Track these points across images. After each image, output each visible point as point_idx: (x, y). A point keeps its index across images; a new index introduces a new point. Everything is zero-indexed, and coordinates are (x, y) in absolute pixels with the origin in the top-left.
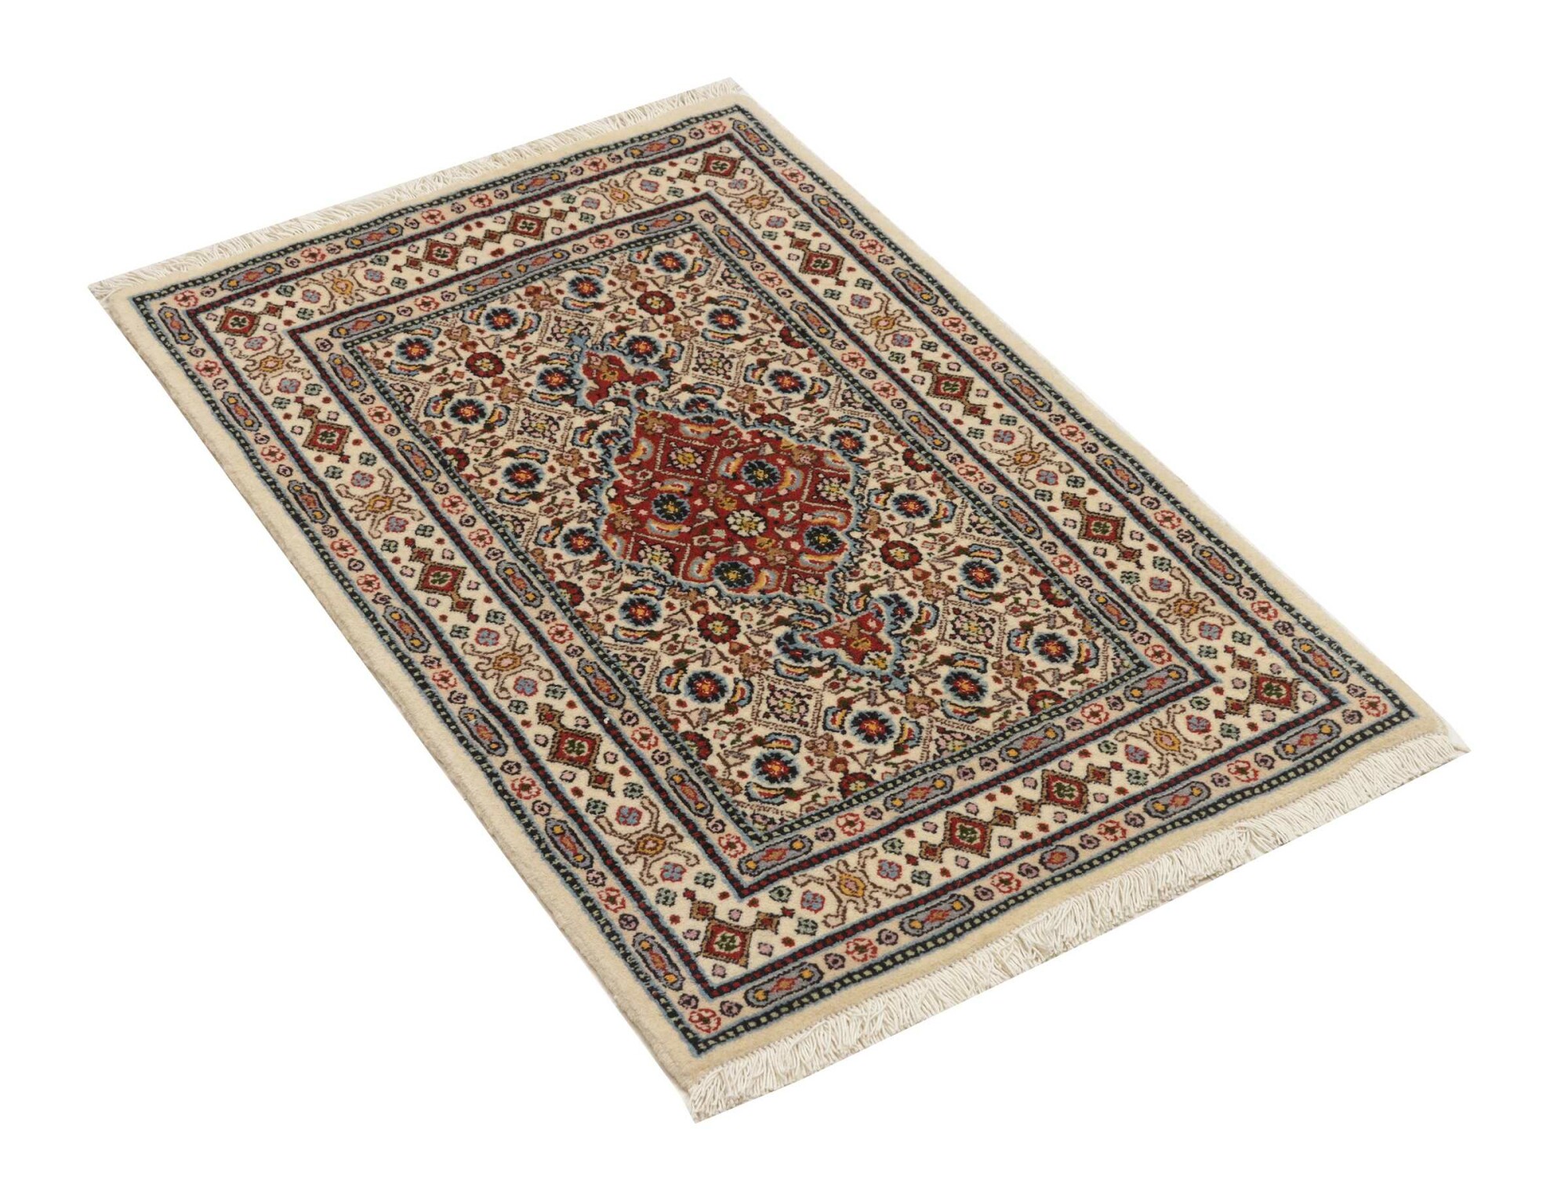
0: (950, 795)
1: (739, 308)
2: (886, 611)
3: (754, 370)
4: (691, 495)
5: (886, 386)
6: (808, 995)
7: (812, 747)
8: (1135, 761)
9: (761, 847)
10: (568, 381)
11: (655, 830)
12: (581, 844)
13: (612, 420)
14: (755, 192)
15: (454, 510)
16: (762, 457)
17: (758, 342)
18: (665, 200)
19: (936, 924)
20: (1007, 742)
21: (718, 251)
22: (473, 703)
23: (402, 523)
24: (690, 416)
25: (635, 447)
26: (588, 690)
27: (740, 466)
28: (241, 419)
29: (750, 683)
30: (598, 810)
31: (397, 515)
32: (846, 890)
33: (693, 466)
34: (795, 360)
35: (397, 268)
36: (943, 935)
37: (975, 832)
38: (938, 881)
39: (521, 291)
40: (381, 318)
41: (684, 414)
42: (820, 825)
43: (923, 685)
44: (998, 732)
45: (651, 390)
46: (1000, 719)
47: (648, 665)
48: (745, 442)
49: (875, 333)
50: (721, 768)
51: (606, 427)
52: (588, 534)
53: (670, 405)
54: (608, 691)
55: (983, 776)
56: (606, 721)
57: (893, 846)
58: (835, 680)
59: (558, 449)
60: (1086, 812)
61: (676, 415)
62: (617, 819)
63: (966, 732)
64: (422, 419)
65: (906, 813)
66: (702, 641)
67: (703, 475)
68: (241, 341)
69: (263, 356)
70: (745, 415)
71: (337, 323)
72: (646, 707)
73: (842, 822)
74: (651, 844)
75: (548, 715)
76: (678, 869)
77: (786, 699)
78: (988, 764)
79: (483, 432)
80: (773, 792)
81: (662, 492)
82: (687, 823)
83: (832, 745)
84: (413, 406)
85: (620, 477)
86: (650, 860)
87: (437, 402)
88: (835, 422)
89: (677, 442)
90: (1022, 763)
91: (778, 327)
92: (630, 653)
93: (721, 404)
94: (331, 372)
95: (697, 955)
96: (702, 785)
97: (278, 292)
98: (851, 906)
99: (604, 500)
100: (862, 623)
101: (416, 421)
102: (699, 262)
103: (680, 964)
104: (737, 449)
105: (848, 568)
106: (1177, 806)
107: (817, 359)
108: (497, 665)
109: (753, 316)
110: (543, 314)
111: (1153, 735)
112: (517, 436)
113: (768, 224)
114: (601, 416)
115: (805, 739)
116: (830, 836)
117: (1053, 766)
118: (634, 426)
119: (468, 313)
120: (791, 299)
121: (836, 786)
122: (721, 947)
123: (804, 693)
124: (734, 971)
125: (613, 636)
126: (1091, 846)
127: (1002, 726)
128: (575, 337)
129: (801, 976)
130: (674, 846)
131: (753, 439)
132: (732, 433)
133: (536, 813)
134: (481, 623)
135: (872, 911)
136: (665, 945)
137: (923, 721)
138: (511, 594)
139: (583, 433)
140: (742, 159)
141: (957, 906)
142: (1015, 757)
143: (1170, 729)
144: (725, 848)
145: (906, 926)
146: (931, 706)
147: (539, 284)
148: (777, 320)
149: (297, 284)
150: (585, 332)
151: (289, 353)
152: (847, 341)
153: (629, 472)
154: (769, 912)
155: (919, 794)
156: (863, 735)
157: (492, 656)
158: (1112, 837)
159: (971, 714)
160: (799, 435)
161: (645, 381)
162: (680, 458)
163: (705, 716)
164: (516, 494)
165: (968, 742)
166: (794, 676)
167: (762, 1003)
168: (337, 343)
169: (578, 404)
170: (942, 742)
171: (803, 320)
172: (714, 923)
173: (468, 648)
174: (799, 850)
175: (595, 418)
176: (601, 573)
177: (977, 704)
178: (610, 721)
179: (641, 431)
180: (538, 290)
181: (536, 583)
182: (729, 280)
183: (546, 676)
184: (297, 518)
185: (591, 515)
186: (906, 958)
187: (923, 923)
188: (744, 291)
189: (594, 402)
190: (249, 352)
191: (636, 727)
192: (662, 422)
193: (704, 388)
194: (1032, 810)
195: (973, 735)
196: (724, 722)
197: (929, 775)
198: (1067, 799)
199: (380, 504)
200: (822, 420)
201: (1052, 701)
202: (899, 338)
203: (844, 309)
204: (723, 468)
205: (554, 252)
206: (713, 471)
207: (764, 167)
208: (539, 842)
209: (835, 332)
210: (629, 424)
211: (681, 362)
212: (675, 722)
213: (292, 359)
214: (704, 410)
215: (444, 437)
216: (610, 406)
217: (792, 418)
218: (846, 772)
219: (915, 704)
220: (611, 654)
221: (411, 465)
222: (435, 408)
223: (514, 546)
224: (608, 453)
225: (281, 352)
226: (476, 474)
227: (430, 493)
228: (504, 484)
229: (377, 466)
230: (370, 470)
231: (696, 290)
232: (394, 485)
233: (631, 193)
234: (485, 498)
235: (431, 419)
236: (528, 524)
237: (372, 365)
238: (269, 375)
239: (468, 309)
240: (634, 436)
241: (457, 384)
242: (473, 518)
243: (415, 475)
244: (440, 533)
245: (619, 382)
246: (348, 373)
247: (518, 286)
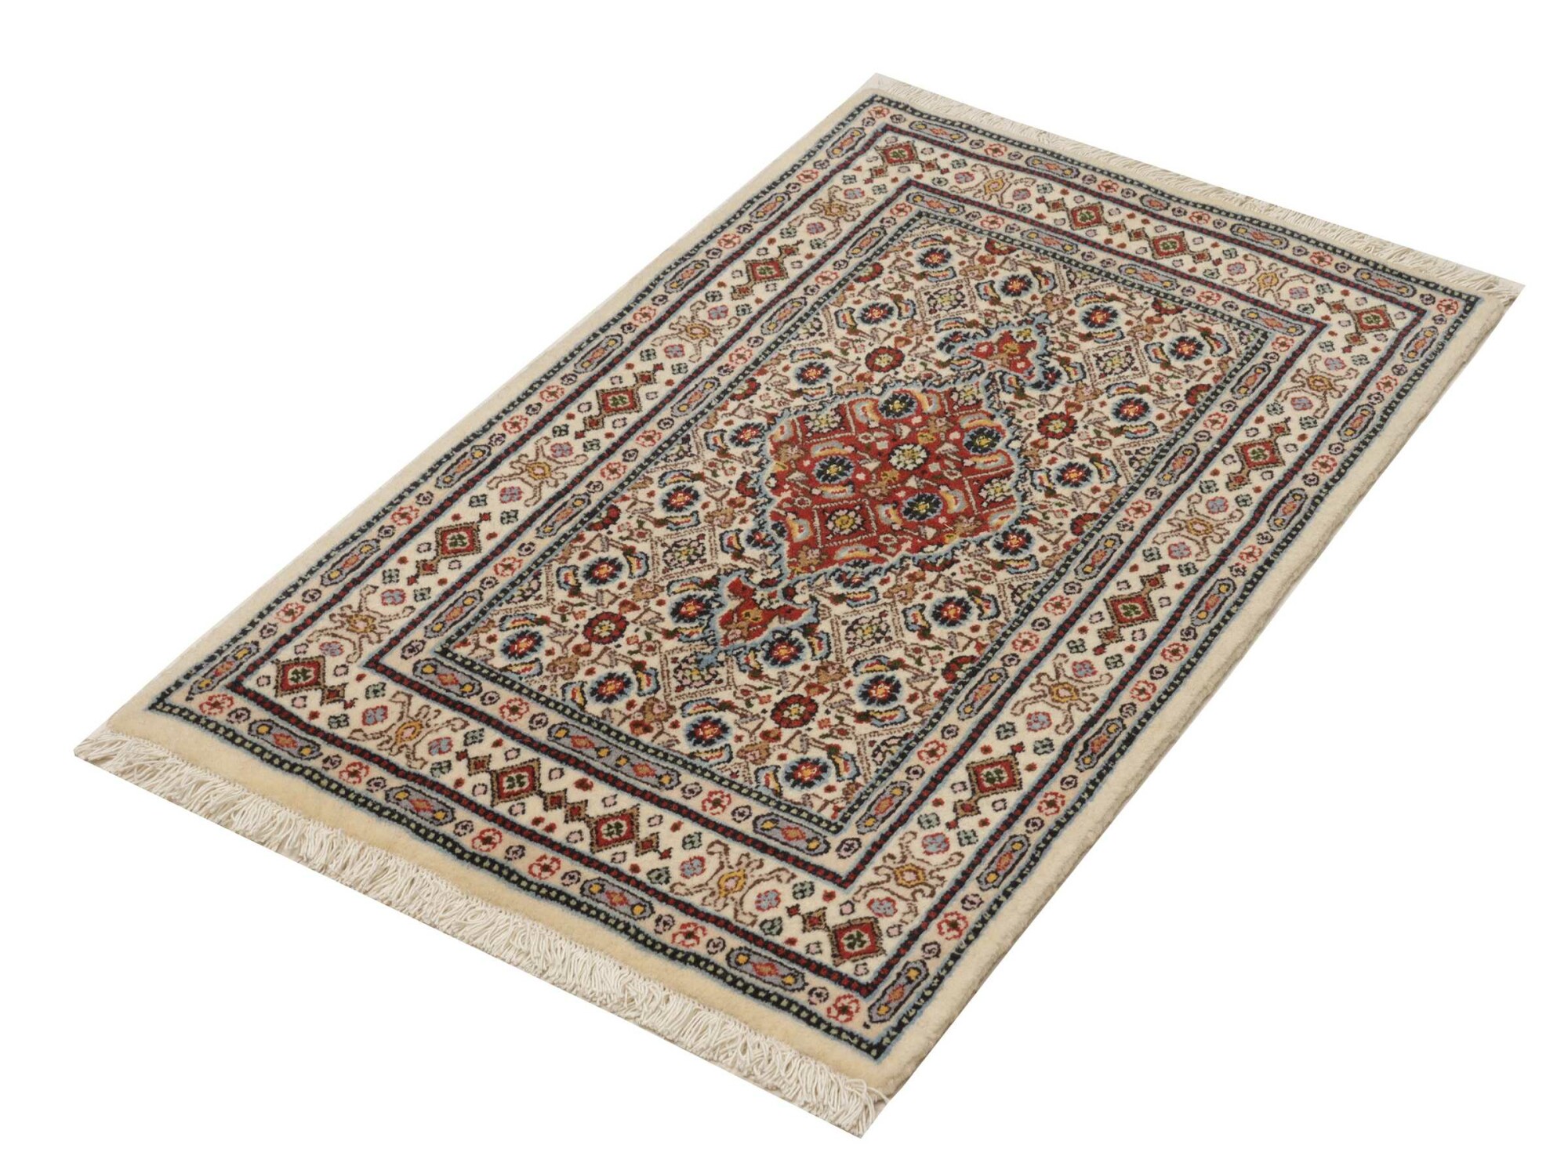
2: (959, 348)
3: (677, 524)
4: (897, 503)
5: (642, 440)
9: (1272, 329)
10: (784, 640)
11: (1303, 386)
13: (821, 589)
15: (1033, 641)
16: (808, 476)
21: (477, 619)
22: (1262, 527)
26: (1191, 469)
27: (832, 485)
28: (1015, 856)
29: (1108, 388)
31: (1070, 673)
35: (666, 854)
40: (769, 825)
41: (780, 544)
43: (1031, 307)
45: (757, 578)
48: (794, 493)
51: (836, 587)
52: (1001, 540)
53: (771, 559)
58: (1065, 350)
59: (894, 606)
61: (785, 549)
63: (1063, 275)
64: (918, 719)
66: (1080, 429)
67: (862, 505)
68: (884, 924)
69: (902, 888)
70: (753, 506)
71: (802, 856)
73: (1211, 303)
74: (1318, 384)
75: (1237, 481)
77: (1109, 366)
80: (1212, 342)
81: (904, 520)
82: (1282, 372)
84: (902, 734)
85: (903, 552)
86: (1333, 379)
87: (882, 720)
88: (722, 452)
89: (824, 536)
93: (749, 525)
95: (1396, 329)
96: (1238, 376)
97: (779, 933)
98: (1286, 276)
99: (946, 548)
100: (988, 355)
101: (922, 722)
103: (1412, 334)
105: (924, 382)
107: (628, 494)
108: (1209, 529)
109: (583, 557)
110: (678, 703)
114: (820, 598)
116: (1229, 304)
118: (820, 571)
121: (1178, 315)
122: (1378, 321)
124: (1394, 309)
125: (1116, 480)
134: (1166, 560)
138: (1116, 556)
141: (1242, 231)
147: (626, 728)
149: (753, 924)
151: (881, 871)
156: (1113, 319)
157: (1200, 539)
159: (1043, 277)
160: (760, 465)
163: (1163, 401)
164: (980, 607)
165: (1073, 272)
166: (1079, 370)
169: (815, 620)
172: (1360, 331)
173: (1203, 556)
176: (1044, 514)
178: (1216, 445)
179: (824, 566)
180: (635, 725)
181: (1091, 546)
184: (1129, 741)
185: (973, 548)
187: (1272, 240)
189: (801, 612)
190: (902, 905)
193: (730, 545)
196: (1161, 387)
199: (1063, 693)
202: (558, 454)
204: (842, 495)
210: (820, 575)
212: (1185, 414)
213: (889, 862)
214: (764, 533)
215: (931, 693)
216: (800, 599)
218: (1159, 315)
221: (993, 694)
222: (891, 718)
223: (1053, 580)
224: (874, 573)
225: (884, 878)
226: (974, 644)
227: (1023, 664)
228: (973, 618)
229: (1011, 719)
230: (1020, 723)
231: (562, 609)
232: (1031, 694)
233: (399, 724)
234: (1002, 625)
235: (911, 714)
236: (1015, 584)
237: (856, 795)
238: (928, 869)
239: (705, 765)
240: (837, 566)
241: (841, 719)
242: (1033, 624)
243: (1007, 685)
244: (1073, 635)
245: (758, 605)
246: (885, 804)
247: (638, 743)
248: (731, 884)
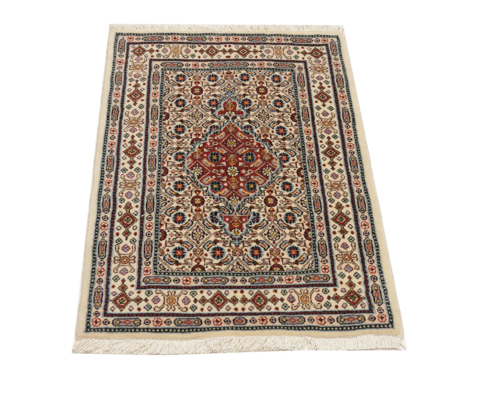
0: (223, 285)
1: (286, 102)
2: (252, 217)
3: (274, 123)
4: (223, 155)
5: (311, 144)
6: (131, 329)
7: (195, 251)
8: (289, 301)
9: (155, 276)
10: (216, 106)
11: (129, 256)
12: (106, 251)
13: (220, 122)
14: (321, 66)
15: (153, 132)
16: (254, 152)
17: (283, 115)
18: (291, 58)
19: (186, 325)
20: (254, 276)
21: (294, 81)
22: (111, 194)
23: (135, 130)
24: (243, 130)
25: (219, 134)
26: (145, 204)
27: (245, 152)
28: (117, 80)
29: (193, 223)
30: (119, 242)
31: (136, 127)
32: (168, 301)
33: (232, 146)
34: (290, 125)
35: (196, 51)
36: (185, 329)
37: (221, 301)
38: (198, 311)
39: (225, 72)
40: (179, 65)
41: (242, 129)
42: (178, 277)
43: (244, 246)
44: (255, 272)
45: (238, 118)
46: (258, 268)
47: (168, 204)
48: (253, 145)
49: (321, 126)
50: (163, 245)
51: (216, 124)
52: (184, 155)
53: (240, 124)
54: (151, 207)
55: (239, 284)
56: (142, 216)
57: (193, 294)
58: (219, 233)
59: (197, 125)
60: (260, 310)
61: (240, 129)
62: (122, 248)
63: (245, 267)
64: (166, 100)
65: (206, 285)
66: (190, 203)
67: (232, 151)
68: (136, 56)
69: (138, 64)
70: (260, 137)
71: (165, 62)
72: (157, 217)
73: (185, 279)
74: (125, 260)
75: (128, 207)
76: (126, 271)
77: (199, 232)
78: (243, 281)
79: (180, 111)
80: (172, 260)
81: (216, 151)
82: (140, 258)
83: (201, 253)
84: (166, 95)
85: (208, 141)
86: (121, 265)
87: (174, 97)
88: (285, 150)
89: (233, 137)
90: (254, 285)
91: (293, 112)
92: (166, 198)
93: (255, 130)
94: (152, 76)
95: (111, 301)
96: (154, 248)
97: (157, 46)
98: (166, 307)
99: (197, 146)
100: (241, 218)
101: (164, 100)
102: (285, 82)
103: (104, 301)
104: (249, 147)
105: (251, 199)
106: (290, 322)
107: (297, 127)
108: (126, 185)
109: (288, 106)
110: (226, 81)
111: (302, 295)
112: (188, 116)
113: (317, 78)
114: (218, 120)
115: (195, 247)
116: (178, 282)
117: (262, 291)
118: (224, 127)
119: (205, 73)
120: (304, 105)
121: (192, 267)
122: (119, 301)
123: (206, 233)
124: (117, 311)
125: (166, 190)
126: (253, 322)
127: (257, 270)
128: (230, 92)
129: (134, 322)
130: (131, 264)
131: (256, 145)
132: (251, 141)
133: (101, 235)
134: (132, 170)
135: (171, 311)
136: (104, 293)
137: (235, 258)
138: (147, 165)
139: (208, 123)
140: (325, 54)
141: (197, 322)
142: (253, 282)
143: (309, 296)
144: (145, 271)
145: (176, 321)
146: (241, 253)
147: (232, 71)
148: (294, 110)
149: (164, 45)
150: (233, 92)
151: (145, 66)
152: (311, 125)
153: (212, 141)
154: (141, 297)
155: (214, 280)
156: (213, 254)
157: (127, 182)
158: (262, 322)
159: (251, 262)
160: (271, 149)
161: (239, 114)
162: (230, 143)
163: (172, 227)
164: (174, 134)
165: (243, 271)
166: (208, 226)
167: (116, 325)
168: (161, 67)
169: (214, 113)
170: (235, 267)
171: (302, 113)
172: (124, 293)
173: (123, 176)
174: (165, 282)
175: (215, 120)
176: (178, 169)
177: (255, 260)
178: (143, 217)
179: (225, 130)
180: (231, 73)
181: (157, 165)
182: (290, 91)
183: (137, 194)
184: (108, 117)
185: (190, 150)
186: (168, 331)
187: (182, 322)
188: (292, 97)
189: (219, 114)
190: (135, 61)
191: (150, 222)
192: (234, 129)
193: (254, 123)
194: (244, 302)
195: (246, 269)
196: (176, 232)
197: (222, 276)
198: (258, 303)
199: (134, 122)
200: (282, 147)
201: (279, 269)
202: (328, 130)
203: (318, 114)
204: (240, 151)
205: (245, 63)
206: (237, 150)
207: (330, 59)
208: (95, 245)
209: (309, 120)
210: (223, 125)
211: (254, 112)
212: (162, 225)
213: (145, 68)
214: (249, 130)
215: (168, 108)
216: (222, 118)
217: (273, 143)
218: (198, 263)
219: (237, 251)
220: (161, 196)
221: (151, 113)
222: (172, 98)
223: (160, 150)
224: (210, 132)
225: (144, 64)
226: (167, 124)
227: (150, 124)
228: (173, 130)
229: (142, 110)
230: (139, 110)
231: (277, 91)
232: (142, 118)
233: (282, 52)
234: (164, 132)
235: (168, 101)
236: (169, 145)
237: (165, 78)
238: (135, 70)
239: (206, 71)
240: (222, 130)
241: (184, 93)
242: (156, 137)
243: (150, 117)
244: (143, 137)
245: (231, 111)
246: (156, 78)
247: (226, 70)
248: (176, 50)
